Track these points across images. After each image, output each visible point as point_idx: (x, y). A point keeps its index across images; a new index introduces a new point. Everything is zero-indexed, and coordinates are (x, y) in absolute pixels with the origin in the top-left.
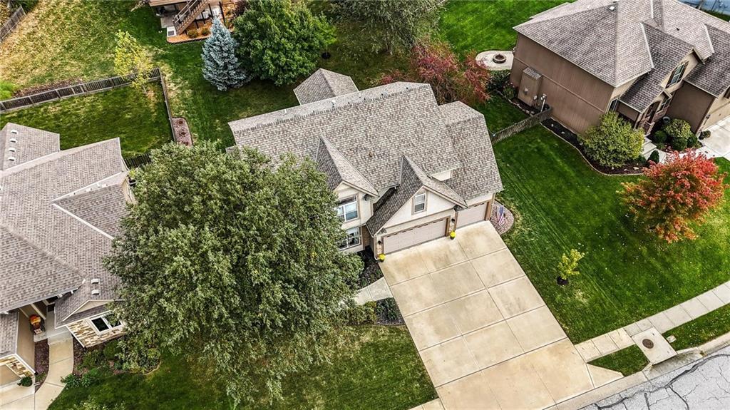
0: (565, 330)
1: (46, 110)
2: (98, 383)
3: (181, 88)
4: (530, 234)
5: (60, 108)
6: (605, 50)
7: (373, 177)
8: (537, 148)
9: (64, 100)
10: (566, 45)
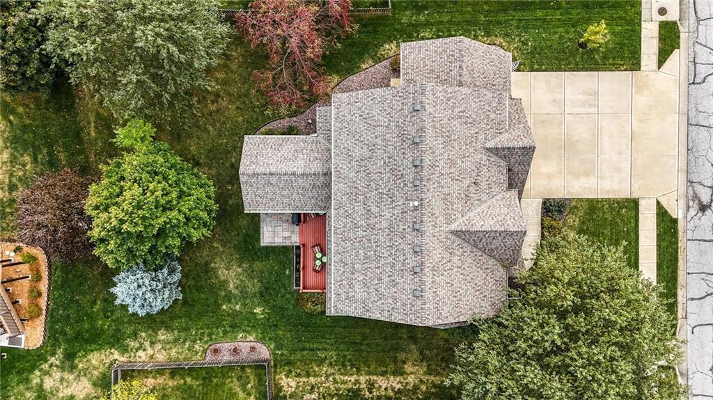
0: (626, 70)
4: (523, 43)
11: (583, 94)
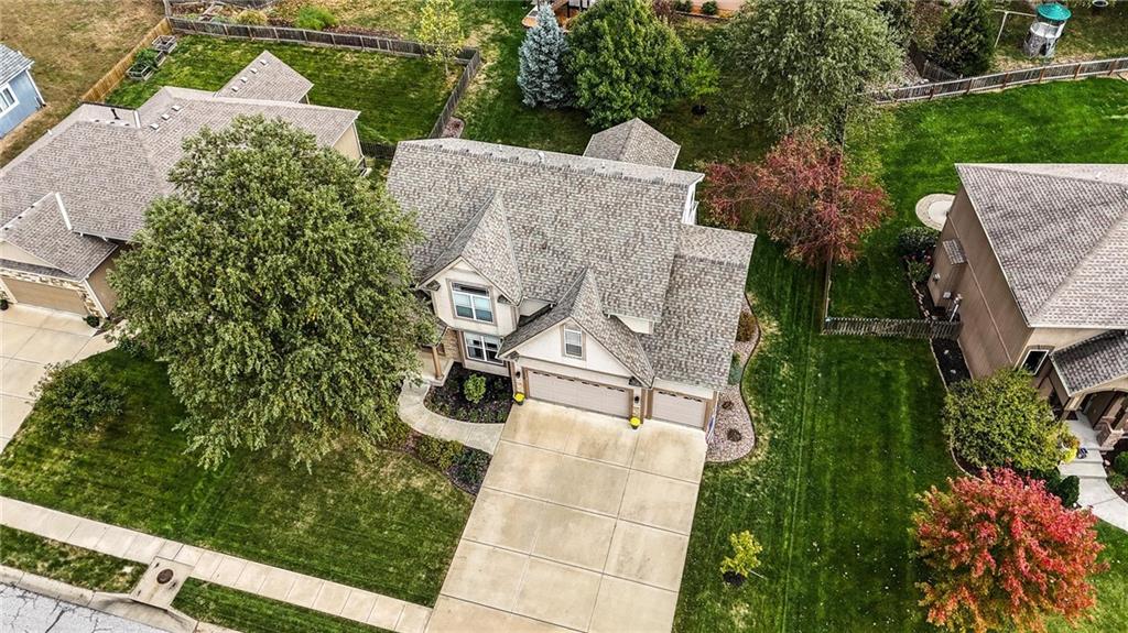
1: (342, 56)
2: (142, 360)
3: (488, 84)
4: (751, 487)
5: (355, 59)
6: (1063, 256)
7: (529, 277)
8: (887, 373)
9: (366, 52)
10: (1010, 224)
11: (644, 556)
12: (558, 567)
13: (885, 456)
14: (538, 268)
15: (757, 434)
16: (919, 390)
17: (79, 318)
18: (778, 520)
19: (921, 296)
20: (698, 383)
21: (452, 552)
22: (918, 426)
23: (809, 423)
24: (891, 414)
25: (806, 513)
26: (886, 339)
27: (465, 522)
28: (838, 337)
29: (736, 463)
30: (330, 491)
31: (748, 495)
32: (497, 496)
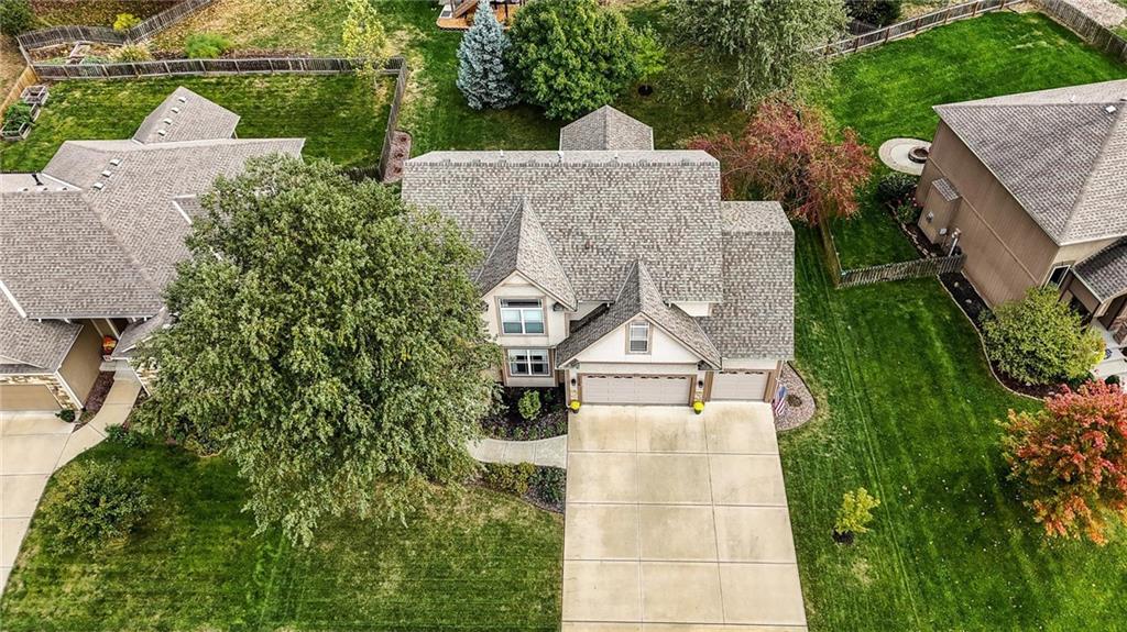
0: (807, 613)
1: (251, 83)
2: (143, 447)
3: (423, 92)
4: (827, 446)
5: (268, 85)
6: (1069, 178)
7: (579, 280)
8: (911, 314)
9: (276, 76)
10: (1007, 154)
11: (752, 536)
12: (672, 566)
13: (937, 390)
14: (586, 270)
15: (814, 395)
16: (945, 324)
17: (49, 416)
18: (863, 472)
19: (914, 237)
20: (765, 355)
21: (560, 575)
22: (958, 359)
23: (857, 375)
24: (927, 351)
25: (885, 460)
26: (897, 282)
27: (562, 542)
28: (852, 288)
29: (806, 427)
30: (407, 542)
31: (827, 455)
32: (585, 509)
